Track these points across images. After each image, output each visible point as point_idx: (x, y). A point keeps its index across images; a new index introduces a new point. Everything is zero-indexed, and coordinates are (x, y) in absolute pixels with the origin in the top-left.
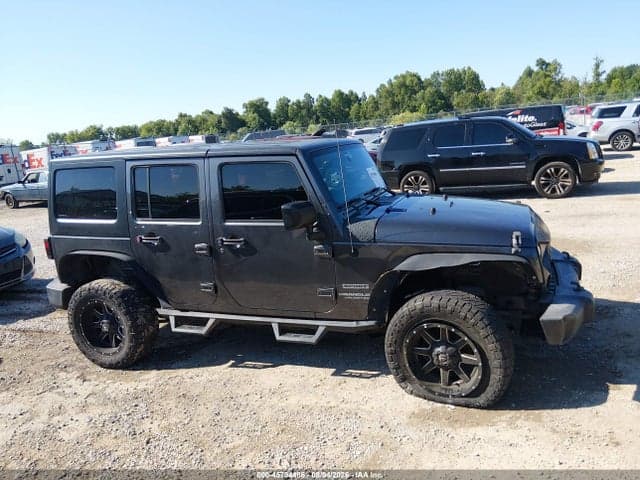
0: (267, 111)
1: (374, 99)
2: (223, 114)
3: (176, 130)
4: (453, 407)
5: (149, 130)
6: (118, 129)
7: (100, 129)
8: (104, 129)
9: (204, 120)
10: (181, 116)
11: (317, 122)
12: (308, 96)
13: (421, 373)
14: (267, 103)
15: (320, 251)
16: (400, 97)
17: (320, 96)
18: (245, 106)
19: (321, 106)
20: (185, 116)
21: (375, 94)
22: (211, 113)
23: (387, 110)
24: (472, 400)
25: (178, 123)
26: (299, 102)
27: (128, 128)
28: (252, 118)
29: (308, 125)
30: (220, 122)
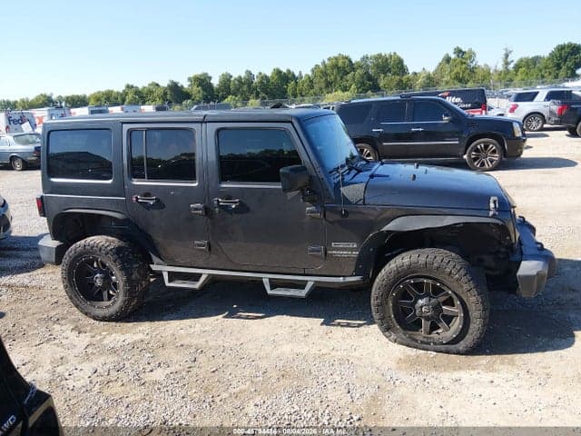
0: (210, 85)
1: (309, 78)
2: (169, 86)
3: (124, 100)
4: (435, 353)
5: (98, 100)
6: (68, 98)
7: (50, 97)
8: (54, 97)
9: (151, 92)
10: (129, 87)
11: (257, 97)
12: (249, 73)
13: (404, 323)
14: (210, 78)
15: (312, 212)
16: (332, 77)
17: (260, 73)
18: (189, 79)
19: (261, 82)
20: (132, 87)
21: (310, 74)
22: (157, 85)
23: (321, 89)
24: (452, 347)
25: (125, 93)
26: (240, 77)
27: (78, 97)
28: (197, 91)
29: (249, 99)
30: (165, 94)
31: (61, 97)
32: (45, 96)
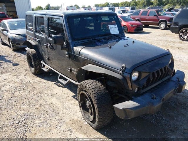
3: (130, 5)
5: (122, 4)
7: (108, 3)
8: (110, 4)
9: (139, 2)
11: (180, 5)
25: (131, 2)
27: (116, 3)
28: (156, 2)
29: (176, 6)
31: (111, 3)
32: (107, 3)
